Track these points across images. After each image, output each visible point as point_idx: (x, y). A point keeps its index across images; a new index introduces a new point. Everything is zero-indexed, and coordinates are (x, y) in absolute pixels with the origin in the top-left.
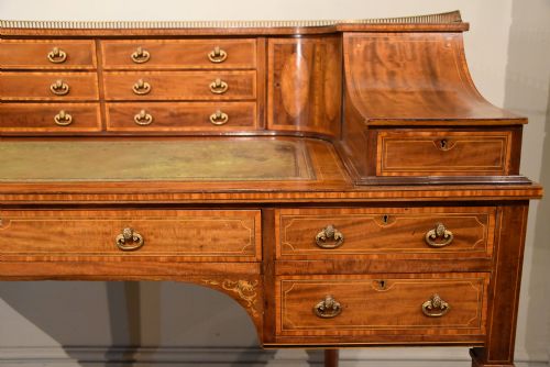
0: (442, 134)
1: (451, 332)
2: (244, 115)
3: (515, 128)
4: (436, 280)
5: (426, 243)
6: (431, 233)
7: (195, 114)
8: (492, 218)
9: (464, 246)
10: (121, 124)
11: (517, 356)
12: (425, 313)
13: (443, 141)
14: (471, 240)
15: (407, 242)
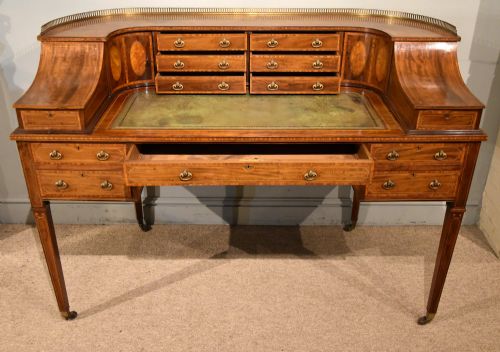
0: (447, 112)
1: (440, 196)
2: (333, 85)
3: (480, 111)
4: (437, 173)
5: (435, 158)
6: (438, 154)
7: (304, 84)
8: (464, 149)
9: (451, 160)
10: (259, 89)
11: (468, 203)
12: (430, 187)
13: (447, 115)
14: (453, 157)
15: (426, 158)
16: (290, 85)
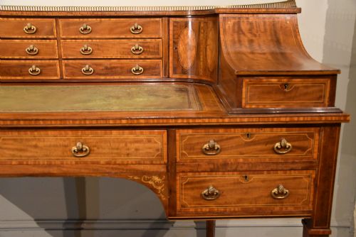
0: (285, 80)
1: (291, 209)
2: (154, 68)
3: (332, 76)
4: (280, 175)
5: (274, 151)
6: (278, 144)
7: (122, 68)
8: (317, 135)
9: (298, 154)
10: (73, 74)
12: (274, 196)
13: (285, 85)
14: (303, 149)
15: (262, 151)
16: (107, 68)
